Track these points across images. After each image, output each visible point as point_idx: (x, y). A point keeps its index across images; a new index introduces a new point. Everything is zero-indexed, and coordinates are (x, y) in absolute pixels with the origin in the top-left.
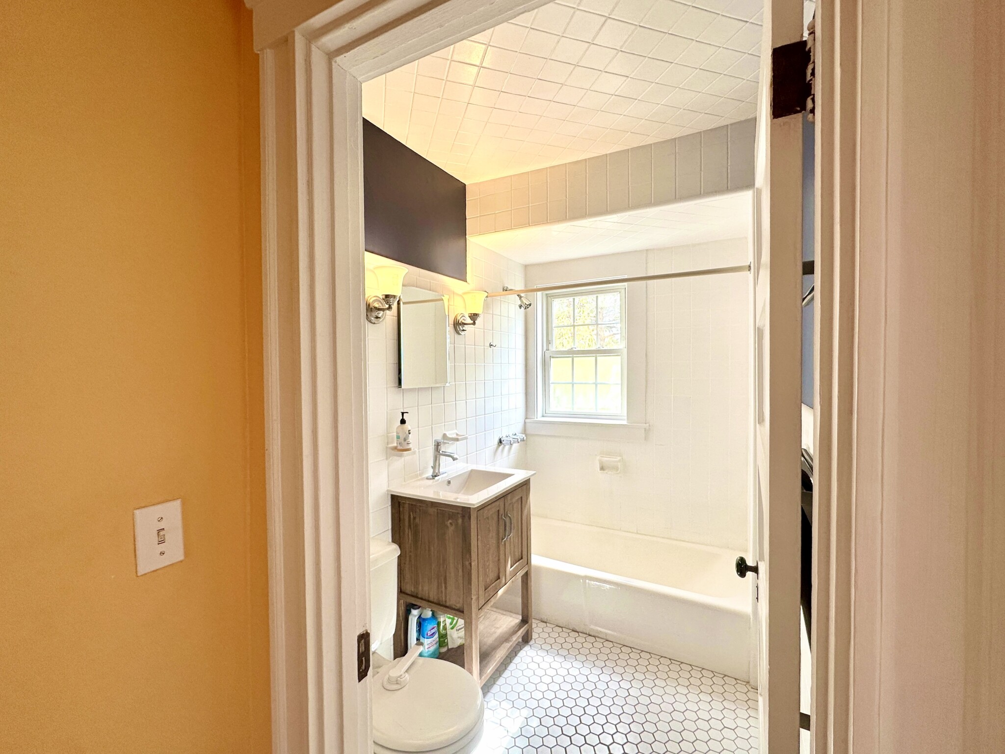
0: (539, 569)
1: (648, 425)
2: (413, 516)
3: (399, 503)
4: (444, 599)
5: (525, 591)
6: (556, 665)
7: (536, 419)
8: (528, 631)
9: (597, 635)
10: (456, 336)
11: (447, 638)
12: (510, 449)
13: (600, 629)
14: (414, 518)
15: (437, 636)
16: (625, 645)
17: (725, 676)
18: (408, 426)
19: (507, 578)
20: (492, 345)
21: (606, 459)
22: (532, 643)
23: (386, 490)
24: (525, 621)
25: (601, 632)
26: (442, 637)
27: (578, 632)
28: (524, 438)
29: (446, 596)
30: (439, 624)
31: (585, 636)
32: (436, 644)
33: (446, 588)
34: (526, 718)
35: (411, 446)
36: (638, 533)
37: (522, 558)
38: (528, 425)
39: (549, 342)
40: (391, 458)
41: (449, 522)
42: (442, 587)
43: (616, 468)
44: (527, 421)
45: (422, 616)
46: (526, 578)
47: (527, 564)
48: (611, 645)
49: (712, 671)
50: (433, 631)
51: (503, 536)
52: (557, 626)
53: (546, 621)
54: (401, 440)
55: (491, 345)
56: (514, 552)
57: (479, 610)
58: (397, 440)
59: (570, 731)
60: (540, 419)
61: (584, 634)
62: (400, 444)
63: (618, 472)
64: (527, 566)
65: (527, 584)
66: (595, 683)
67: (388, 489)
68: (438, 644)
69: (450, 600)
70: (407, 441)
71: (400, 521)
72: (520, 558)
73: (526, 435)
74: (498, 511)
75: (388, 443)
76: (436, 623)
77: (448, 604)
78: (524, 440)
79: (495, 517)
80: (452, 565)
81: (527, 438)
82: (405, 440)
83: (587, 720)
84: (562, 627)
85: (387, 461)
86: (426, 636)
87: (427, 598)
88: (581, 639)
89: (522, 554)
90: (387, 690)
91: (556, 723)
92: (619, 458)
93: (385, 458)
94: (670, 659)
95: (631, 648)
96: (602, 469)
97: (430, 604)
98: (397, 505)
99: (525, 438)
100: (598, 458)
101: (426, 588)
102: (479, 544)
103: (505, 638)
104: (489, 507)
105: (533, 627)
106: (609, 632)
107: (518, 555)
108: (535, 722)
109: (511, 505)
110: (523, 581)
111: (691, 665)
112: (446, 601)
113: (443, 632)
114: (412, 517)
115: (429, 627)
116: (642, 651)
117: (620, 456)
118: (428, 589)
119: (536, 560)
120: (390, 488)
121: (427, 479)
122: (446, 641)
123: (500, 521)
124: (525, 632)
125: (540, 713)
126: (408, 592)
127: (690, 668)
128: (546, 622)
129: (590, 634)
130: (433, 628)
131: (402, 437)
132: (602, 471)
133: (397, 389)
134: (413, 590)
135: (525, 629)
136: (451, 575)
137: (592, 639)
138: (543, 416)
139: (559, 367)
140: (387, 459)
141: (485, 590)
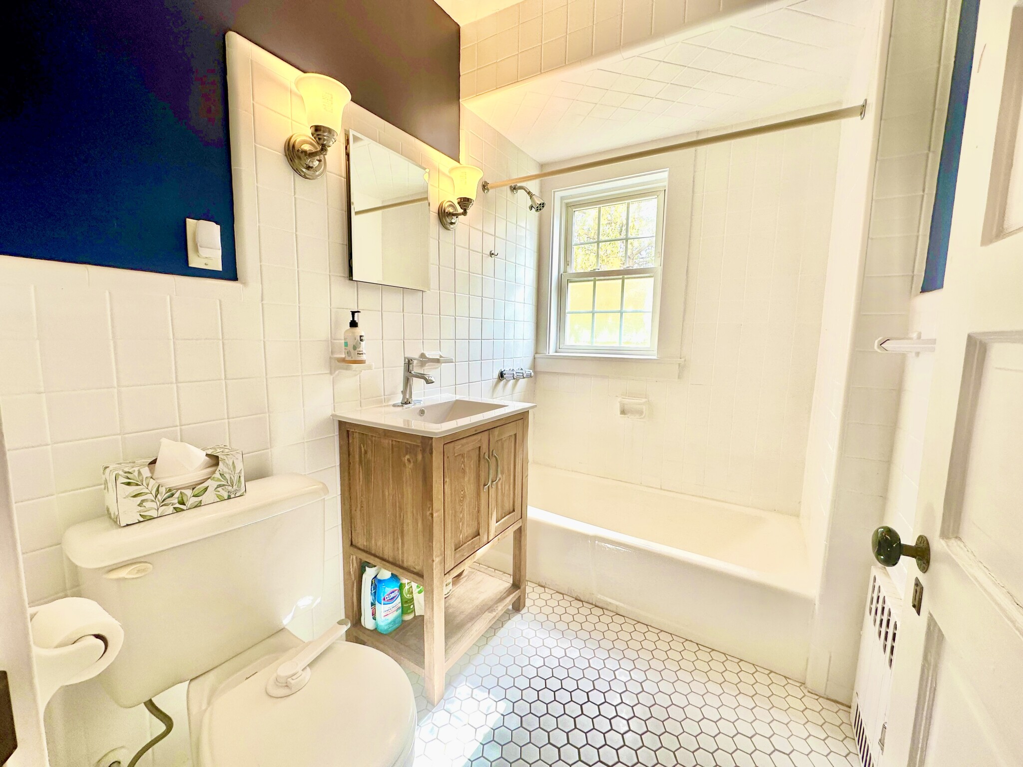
0: (538, 524)
1: (683, 359)
2: (365, 450)
3: (348, 431)
4: (400, 557)
5: (518, 552)
6: (550, 642)
7: (547, 354)
8: (519, 598)
9: (605, 606)
10: (442, 230)
11: (413, 604)
12: (515, 385)
13: (609, 600)
14: (366, 452)
15: (399, 599)
16: (640, 621)
17: (771, 672)
18: (359, 331)
19: (490, 534)
20: (493, 254)
21: (627, 400)
22: (524, 611)
23: (331, 414)
24: (516, 585)
25: (610, 603)
26: (406, 602)
27: (582, 601)
28: (531, 374)
29: (403, 553)
30: (401, 587)
31: (591, 606)
32: (397, 610)
33: (403, 543)
34: (502, 715)
35: (363, 357)
36: (661, 489)
37: (514, 511)
38: (538, 360)
39: (567, 263)
40: (337, 372)
41: (406, 459)
42: (398, 543)
43: (640, 412)
44: (537, 356)
45: (378, 577)
46: (519, 534)
47: (521, 518)
48: (622, 620)
49: (753, 665)
50: (392, 595)
51: (485, 482)
52: (557, 592)
53: (544, 585)
54: (350, 348)
55: (491, 254)
56: (503, 501)
57: (445, 575)
58: (345, 349)
59: (559, 738)
60: (552, 352)
61: (589, 604)
62: (348, 353)
63: (642, 417)
64: (520, 520)
65: (520, 541)
66: (598, 671)
67: (334, 413)
68: (400, 611)
69: (407, 562)
70: (358, 350)
71: (349, 455)
72: (512, 510)
73: (535, 372)
74: (480, 447)
75: (332, 352)
76: (399, 584)
77: (405, 565)
78: (531, 377)
79: (474, 456)
80: (409, 515)
81: (535, 374)
82: (355, 348)
83: (584, 723)
84: (563, 594)
85: (332, 377)
86: (382, 602)
87: (381, 555)
88: (585, 611)
89: (514, 506)
90: (271, 696)
91: (541, 726)
92: (644, 400)
93: (328, 372)
94: (697, 644)
95: (647, 625)
96: (623, 412)
97: (385, 563)
98: (345, 434)
99: (533, 374)
100: (619, 399)
101: (380, 543)
102: (446, 490)
103: (487, 608)
104: (464, 441)
105: (527, 592)
106: (621, 604)
107: (508, 506)
108: (513, 722)
109: (500, 443)
110: (515, 539)
111: (725, 654)
112: (403, 561)
113: (408, 596)
114: (363, 450)
115: (387, 590)
116: (662, 631)
117: (646, 398)
118: (383, 545)
119: (533, 513)
120: (338, 413)
121: (394, 406)
122: (412, 607)
123: (482, 462)
124: (517, 597)
125: (523, 709)
126: (360, 545)
127: (723, 658)
128: (544, 587)
129: (597, 604)
130: (393, 592)
131: (351, 343)
132: (623, 416)
133: (348, 281)
134: (365, 543)
135: (515, 595)
136: (409, 528)
137: (598, 612)
138: (556, 352)
139: (577, 293)
140: (331, 373)
141: (455, 550)
